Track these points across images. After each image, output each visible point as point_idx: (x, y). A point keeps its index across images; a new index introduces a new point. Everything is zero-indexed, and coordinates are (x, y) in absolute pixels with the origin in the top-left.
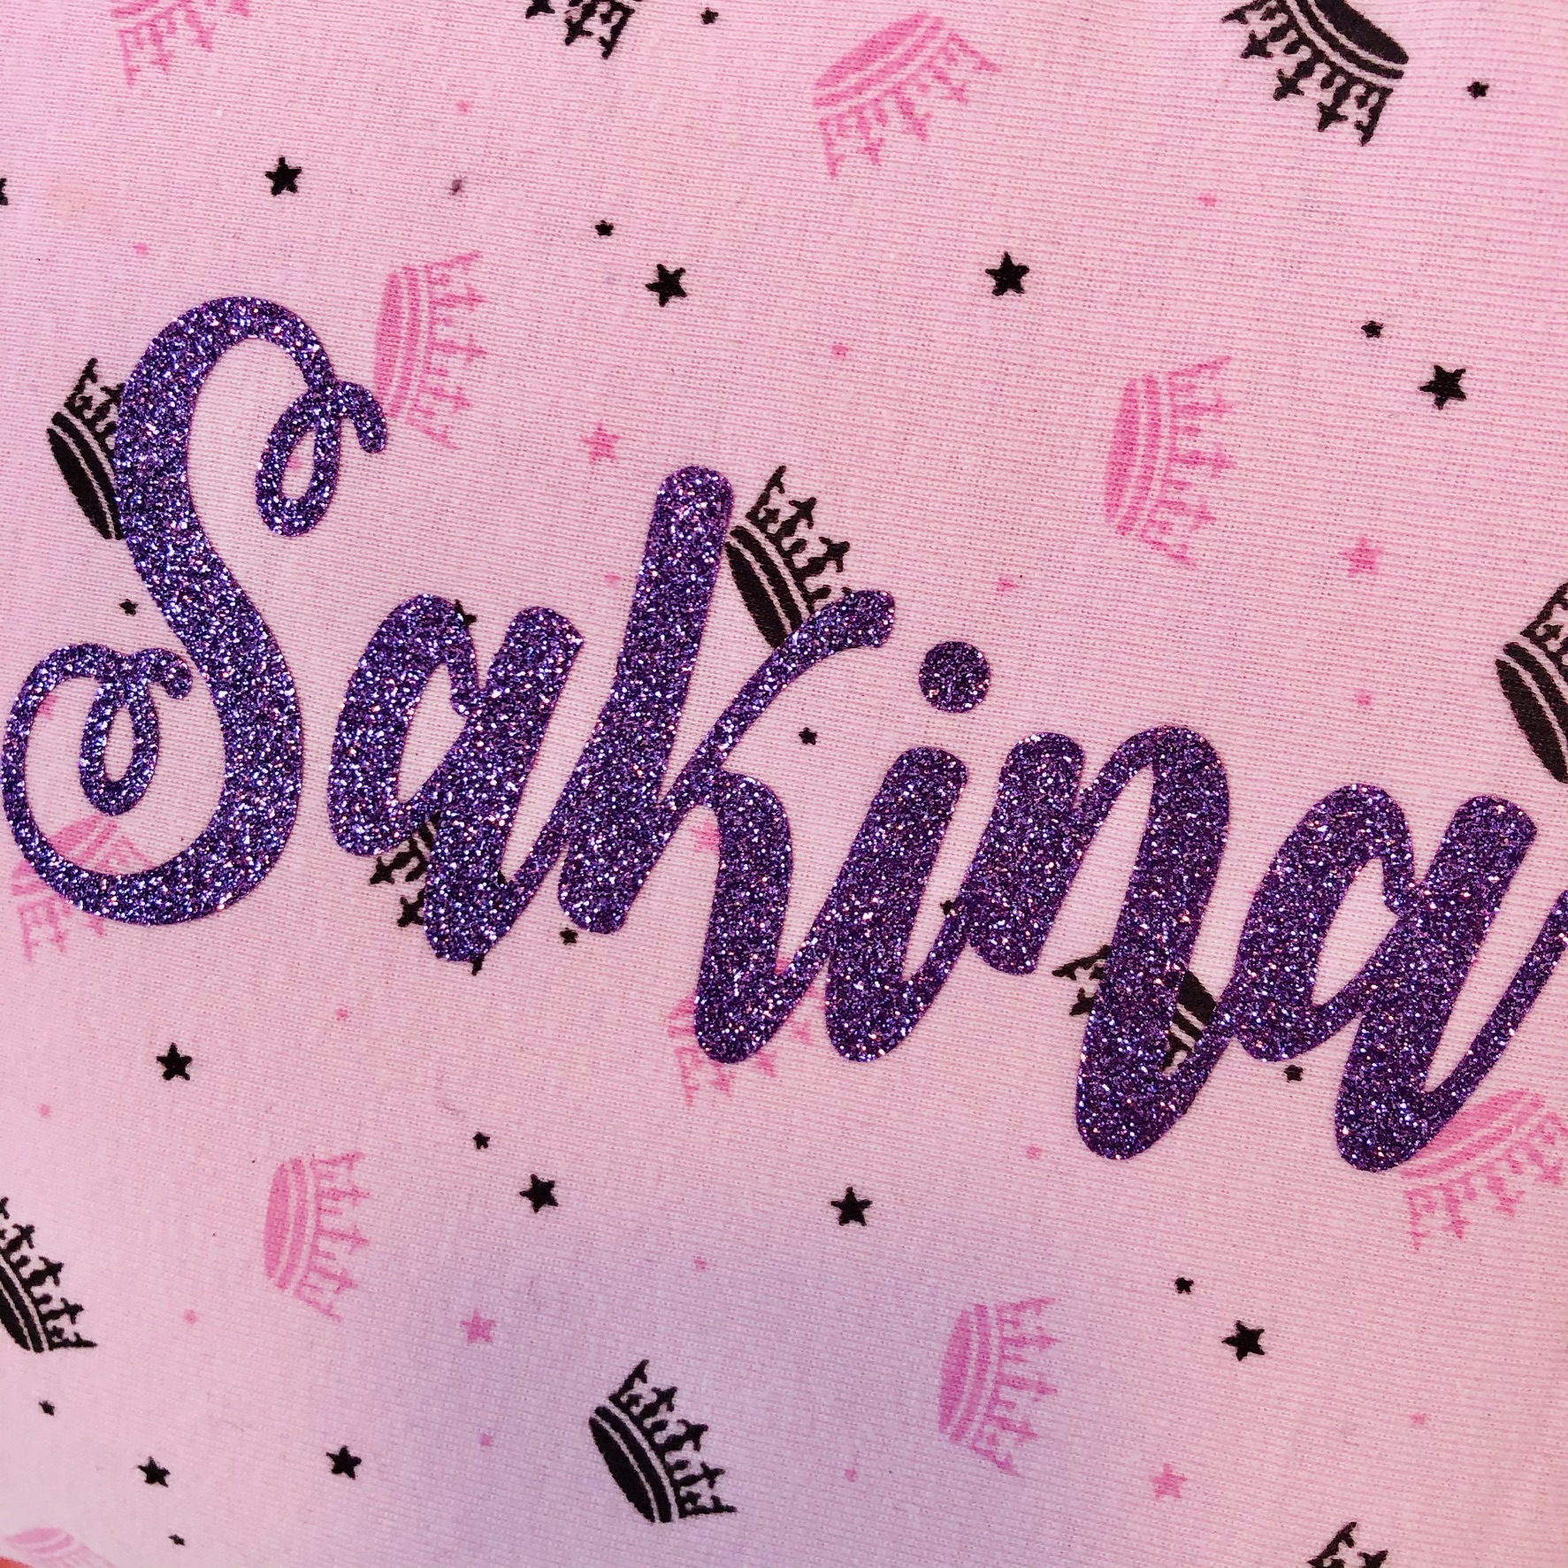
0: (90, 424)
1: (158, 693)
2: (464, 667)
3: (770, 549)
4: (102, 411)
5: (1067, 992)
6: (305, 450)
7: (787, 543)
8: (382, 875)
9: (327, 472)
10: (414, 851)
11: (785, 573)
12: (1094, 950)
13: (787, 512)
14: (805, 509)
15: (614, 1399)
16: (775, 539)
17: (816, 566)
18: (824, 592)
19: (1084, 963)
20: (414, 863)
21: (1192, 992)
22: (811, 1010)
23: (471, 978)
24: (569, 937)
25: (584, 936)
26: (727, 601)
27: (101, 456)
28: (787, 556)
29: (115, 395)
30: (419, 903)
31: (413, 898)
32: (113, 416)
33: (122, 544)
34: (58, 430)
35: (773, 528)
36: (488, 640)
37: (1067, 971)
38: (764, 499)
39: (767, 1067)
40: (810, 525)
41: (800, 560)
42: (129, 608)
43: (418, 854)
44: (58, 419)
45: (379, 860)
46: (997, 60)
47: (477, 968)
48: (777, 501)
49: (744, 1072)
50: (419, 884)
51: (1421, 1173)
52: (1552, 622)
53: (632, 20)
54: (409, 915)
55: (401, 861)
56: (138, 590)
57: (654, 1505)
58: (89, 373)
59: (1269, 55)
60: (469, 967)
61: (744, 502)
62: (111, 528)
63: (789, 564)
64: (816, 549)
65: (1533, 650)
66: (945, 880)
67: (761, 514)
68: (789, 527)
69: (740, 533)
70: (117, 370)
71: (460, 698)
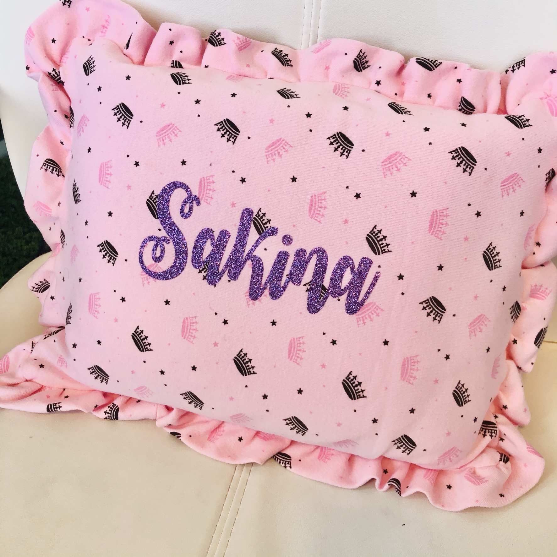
0: (153, 201)
1: (164, 243)
2: (213, 239)
3: (259, 221)
4: (155, 199)
5: (305, 288)
6: (188, 205)
7: (262, 220)
8: (200, 272)
9: (191, 209)
10: (205, 268)
11: (261, 224)
12: (309, 282)
13: (261, 215)
14: (264, 214)
15: (237, 355)
16: (260, 219)
17: (266, 223)
18: (267, 227)
19: (308, 284)
20: (205, 270)
21: (324, 288)
22: (267, 292)
23: (214, 288)
24: (229, 281)
25: (231, 281)
26: (253, 229)
27: (155, 206)
28: (262, 221)
29: (157, 196)
30: (206, 276)
31: (205, 275)
32: (157, 200)
33: (158, 220)
34: (148, 202)
35: (259, 217)
36: (216, 235)
37: (305, 285)
38: (258, 213)
39: (260, 301)
40: (265, 217)
41: (264, 222)
42: (160, 230)
43: (206, 269)
44: (148, 200)
45: (200, 269)
46: (292, 146)
47: (215, 286)
48: (260, 213)
49: (257, 302)
50: (206, 273)
51: (358, 315)
52: (374, 231)
53: (237, 138)
54: (204, 278)
55: (203, 270)
56: (161, 227)
57: (244, 373)
58: (153, 193)
59: (333, 145)
60: (214, 286)
61: (255, 213)
62: (157, 217)
63: (262, 223)
64: (266, 221)
65: (371, 235)
66: (287, 272)
67: (258, 215)
68: (262, 217)
69: (254, 218)
70: (158, 192)
71: (212, 244)
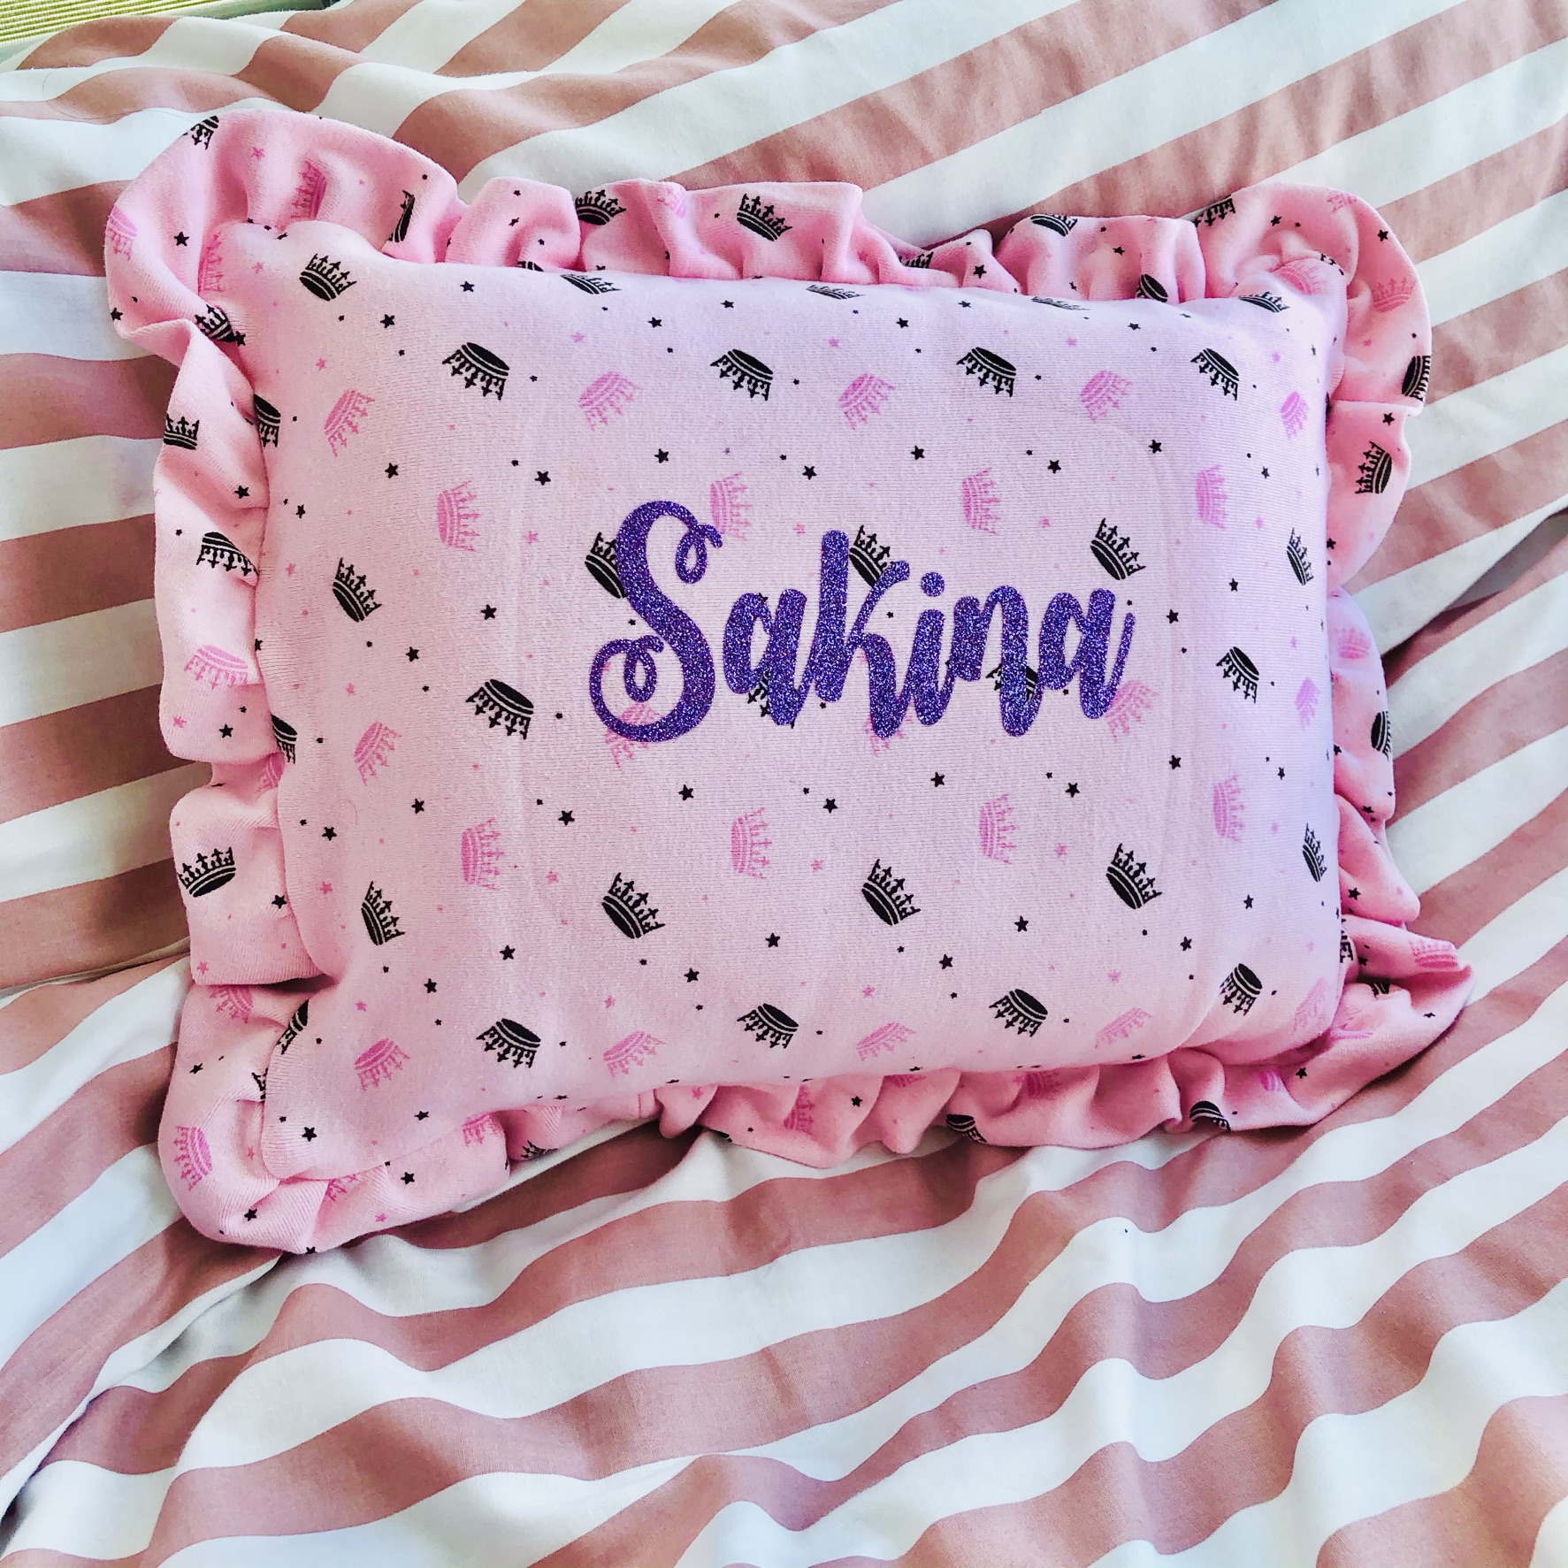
0: (604, 557)
1: (650, 652)
2: (766, 619)
4: (608, 551)
5: (992, 682)
6: (692, 552)
8: (752, 699)
9: (702, 558)
10: (762, 687)
11: (871, 561)
12: (997, 666)
13: (867, 540)
14: (873, 538)
15: (870, 879)
16: (865, 550)
19: (995, 671)
20: (762, 692)
21: (1029, 672)
22: (911, 711)
23: (792, 730)
24: (823, 706)
25: (828, 704)
26: (854, 576)
27: (611, 568)
28: (870, 555)
29: (612, 544)
30: (768, 706)
31: (764, 705)
32: (613, 552)
33: (625, 600)
34: (590, 562)
35: (864, 546)
36: (773, 605)
37: (990, 675)
38: (859, 537)
39: (901, 736)
40: (876, 543)
41: (875, 555)
42: (632, 622)
44: (588, 557)
45: (750, 694)
46: (894, 385)
47: (793, 725)
48: (863, 537)
49: (894, 740)
50: (765, 700)
52: (1103, 531)
53: (771, 386)
54: (764, 711)
55: (757, 692)
56: (634, 615)
57: (891, 918)
58: (599, 538)
59: (974, 373)
60: (790, 726)
61: (852, 539)
62: (620, 594)
63: (872, 557)
64: (879, 551)
65: (1099, 541)
66: (945, 654)
67: (859, 542)
68: (869, 545)
69: (852, 550)
70: (609, 537)
71: (765, 628)
